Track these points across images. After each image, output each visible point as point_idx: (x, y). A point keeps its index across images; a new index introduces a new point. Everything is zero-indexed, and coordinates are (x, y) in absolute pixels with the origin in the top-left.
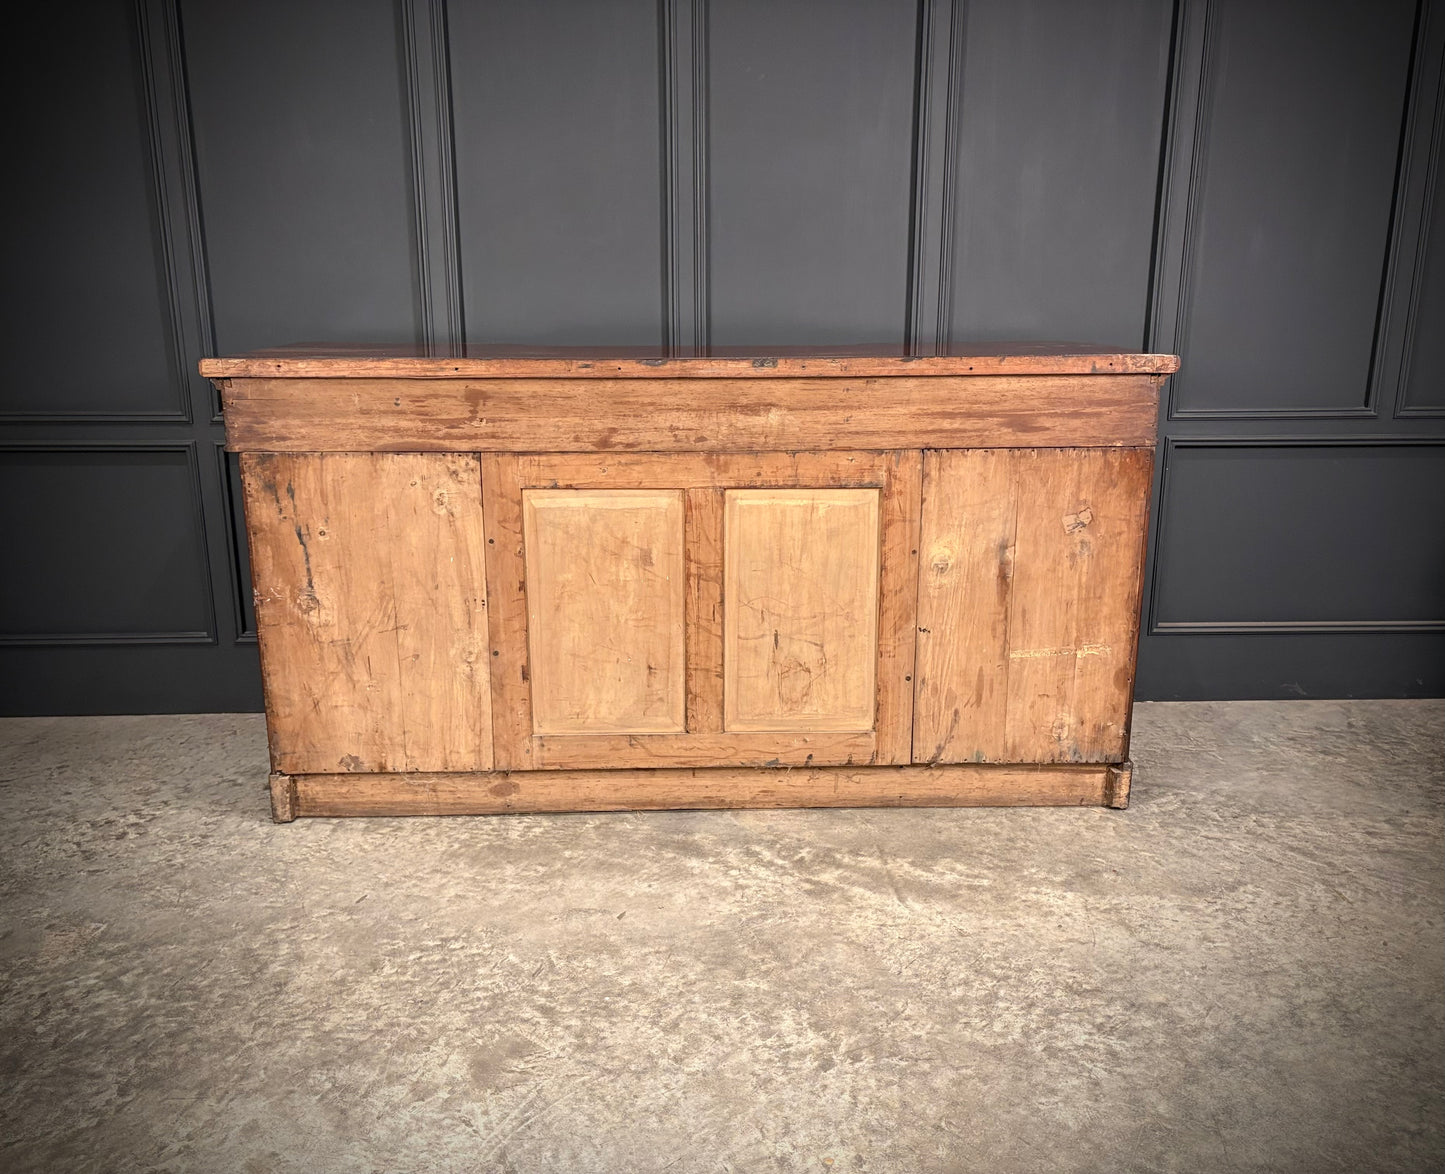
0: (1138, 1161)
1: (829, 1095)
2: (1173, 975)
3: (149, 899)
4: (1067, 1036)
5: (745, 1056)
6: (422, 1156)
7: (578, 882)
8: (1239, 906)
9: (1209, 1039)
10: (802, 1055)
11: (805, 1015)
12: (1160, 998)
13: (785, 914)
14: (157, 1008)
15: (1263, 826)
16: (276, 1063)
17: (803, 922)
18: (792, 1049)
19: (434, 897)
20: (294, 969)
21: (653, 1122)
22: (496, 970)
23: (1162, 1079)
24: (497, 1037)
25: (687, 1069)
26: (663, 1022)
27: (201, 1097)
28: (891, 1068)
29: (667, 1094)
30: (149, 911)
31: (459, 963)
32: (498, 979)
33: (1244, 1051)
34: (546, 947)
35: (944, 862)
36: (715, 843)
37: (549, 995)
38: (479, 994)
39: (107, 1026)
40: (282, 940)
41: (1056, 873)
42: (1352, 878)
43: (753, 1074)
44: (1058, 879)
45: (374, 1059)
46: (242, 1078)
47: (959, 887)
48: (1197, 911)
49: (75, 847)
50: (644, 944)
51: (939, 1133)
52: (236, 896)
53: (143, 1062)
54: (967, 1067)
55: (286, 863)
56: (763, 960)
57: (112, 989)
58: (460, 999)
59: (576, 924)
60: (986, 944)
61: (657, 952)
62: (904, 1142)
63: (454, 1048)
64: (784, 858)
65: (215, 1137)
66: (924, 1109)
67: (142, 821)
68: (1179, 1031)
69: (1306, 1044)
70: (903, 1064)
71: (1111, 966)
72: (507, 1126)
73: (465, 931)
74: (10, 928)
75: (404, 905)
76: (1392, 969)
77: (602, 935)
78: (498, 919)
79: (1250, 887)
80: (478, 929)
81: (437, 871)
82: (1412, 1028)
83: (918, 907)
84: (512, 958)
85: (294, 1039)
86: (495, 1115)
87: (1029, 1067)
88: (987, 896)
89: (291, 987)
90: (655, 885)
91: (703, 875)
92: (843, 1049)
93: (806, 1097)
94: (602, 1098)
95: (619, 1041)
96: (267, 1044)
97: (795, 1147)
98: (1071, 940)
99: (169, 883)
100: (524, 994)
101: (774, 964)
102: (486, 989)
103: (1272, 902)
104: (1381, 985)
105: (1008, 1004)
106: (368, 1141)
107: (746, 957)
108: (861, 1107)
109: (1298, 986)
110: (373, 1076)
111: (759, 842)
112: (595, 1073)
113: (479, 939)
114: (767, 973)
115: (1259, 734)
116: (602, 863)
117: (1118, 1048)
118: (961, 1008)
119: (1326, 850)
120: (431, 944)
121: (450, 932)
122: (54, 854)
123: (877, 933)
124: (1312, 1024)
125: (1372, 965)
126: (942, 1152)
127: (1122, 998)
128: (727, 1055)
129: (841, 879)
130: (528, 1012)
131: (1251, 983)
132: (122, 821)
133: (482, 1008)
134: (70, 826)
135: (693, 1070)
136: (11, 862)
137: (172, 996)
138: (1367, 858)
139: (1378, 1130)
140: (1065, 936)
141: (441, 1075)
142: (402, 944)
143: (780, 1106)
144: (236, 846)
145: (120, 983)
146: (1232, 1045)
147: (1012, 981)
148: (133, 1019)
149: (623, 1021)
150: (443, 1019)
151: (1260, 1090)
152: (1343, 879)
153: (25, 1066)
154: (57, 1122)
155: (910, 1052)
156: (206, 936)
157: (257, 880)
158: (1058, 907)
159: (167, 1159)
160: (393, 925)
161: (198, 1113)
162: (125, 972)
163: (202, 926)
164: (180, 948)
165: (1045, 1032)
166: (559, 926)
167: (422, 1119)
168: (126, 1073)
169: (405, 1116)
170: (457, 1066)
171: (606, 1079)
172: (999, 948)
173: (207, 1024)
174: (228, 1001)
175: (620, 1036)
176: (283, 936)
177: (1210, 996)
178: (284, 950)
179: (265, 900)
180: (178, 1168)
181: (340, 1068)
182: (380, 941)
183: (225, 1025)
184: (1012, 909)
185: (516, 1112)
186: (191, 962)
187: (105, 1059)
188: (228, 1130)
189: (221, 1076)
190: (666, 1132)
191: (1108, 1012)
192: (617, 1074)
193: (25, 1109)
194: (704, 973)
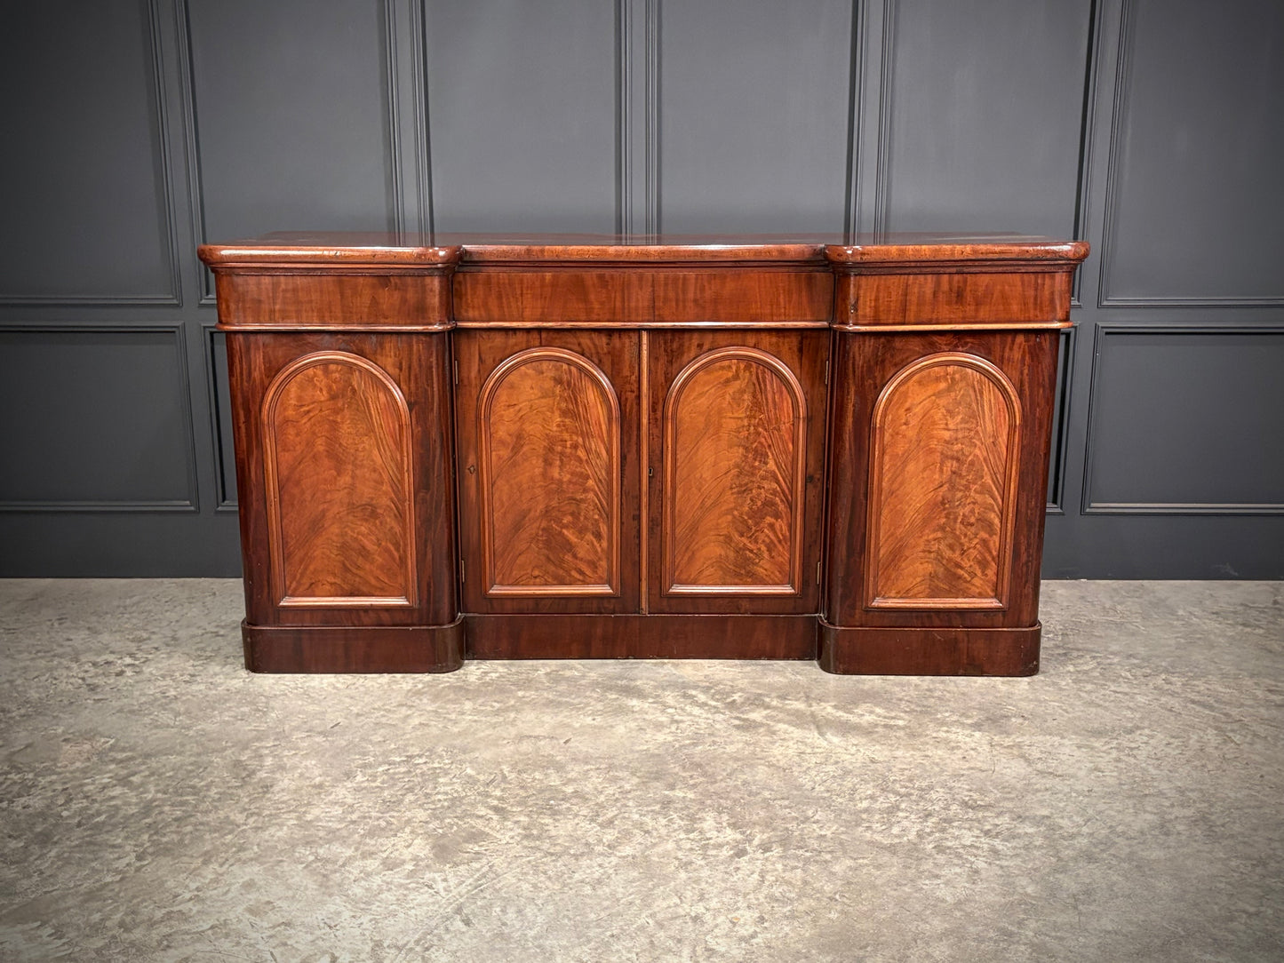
0: (1001, 925)
1: (740, 874)
2: (1060, 796)
3: (149, 721)
4: (957, 838)
5: (670, 846)
6: (391, 908)
7: (529, 716)
8: (1133, 745)
9: (1082, 842)
10: (720, 846)
11: (725, 817)
12: (1045, 812)
13: (714, 742)
14: (163, 800)
15: (1171, 683)
16: (267, 841)
17: (730, 749)
18: (712, 842)
19: (400, 725)
20: (278, 776)
21: (588, 890)
22: (455, 780)
23: (1035, 870)
24: (455, 828)
25: (618, 854)
26: (600, 820)
27: (205, 863)
28: (797, 858)
29: (602, 871)
30: (151, 729)
31: (423, 774)
32: (456, 787)
33: (1112, 851)
34: (499, 764)
35: (864, 706)
36: (656, 688)
37: (501, 799)
38: (440, 797)
39: (122, 813)
40: (267, 755)
41: (968, 717)
42: (1244, 726)
43: (676, 858)
44: (969, 721)
45: (350, 841)
46: (239, 851)
47: (876, 725)
48: (1092, 748)
49: (80, 681)
50: (587, 763)
51: (833, 903)
52: (224, 722)
53: (155, 837)
54: (863, 858)
56: (691, 777)
57: (125, 786)
59: (526, 746)
60: (894, 769)
61: (598, 769)
62: (801, 908)
63: (418, 835)
64: (718, 700)
65: (220, 890)
66: (822, 886)
67: (137, 662)
68: (1057, 836)
69: (1169, 847)
70: (808, 854)
71: (1006, 788)
72: (463, 889)
73: (427, 751)
74: (30, 741)
75: (374, 730)
76: (1264, 795)
77: (549, 755)
78: (457, 742)
79: (1147, 731)
80: (440, 749)
81: (403, 705)
82: (1270, 839)
83: (836, 740)
84: (469, 771)
85: (281, 825)
86: (453, 881)
87: (919, 859)
88: (899, 734)
89: (276, 789)
90: (599, 719)
91: (642, 711)
92: (756, 842)
93: (720, 876)
94: (545, 873)
95: (561, 832)
96: (257, 829)
97: (707, 910)
98: (972, 769)
99: (165, 710)
100: (479, 798)
101: (701, 779)
102: (446, 793)
103: (1164, 742)
104: (1249, 807)
105: (908, 814)
106: (347, 896)
107: (676, 774)
108: (767, 883)
109: (1172, 806)
110: (349, 852)
111: (696, 687)
112: (539, 855)
113: (441, 757)
114: (694, 786)
115: (1184, 609)
116: (552, 701)
117: (1000, 847)
118: (864, 816)
119: (1226, 703)
120: (398, 759)
121: (415, 751)
122: (62, 686)
123: (796, 759)
124: (1179, 834)
125: (1246, 792)
126: (833, 915)
127: (1011, 812)
128: (654, 845)
129: (768, 717)
130: (482, 811)
131: (1130, 803)
132: (119, 662)
133: (443, 807)
134: (74, 665)
135: (624, 854)
136: (25, 691)
137: (175, 792)
138: (1262, 710)
139: (1220, 910)
140: (968, 765)
141: (407, 854)
142: (372, 759)
143: (698, 881)
144: (222, 684)
145: (131, 782)
146: (1102, 847)
147: (913, 798)
148: (144, 808)
149: (565, 818)
150: (408, 814)
151: (1120, 879)
152: (1235, 726)
153: (55, 839)
154: (87, 878)
155: (816, 846)
156: (201, 749)
157: (242, 709)
158: (965, 743)
159: (181, 903)
160: (364, 745)
161: (204, 873)
162: (134, 774)
163: (196, 742)
164: (179, 758)
165: (937, 835)
166: (512, 748)
167: (391, 883)
168: (142, 845)
169: (377, 880)
170: (421, 848)
171: (549, 859)
172: (906, 772)
173: (207, 812)
174: (223, 797)
175: (562, 829)
176: (267, 752)
177: (1090, 811)
178: (269, 761)
179: (250, 725)
180: (191, 909)
181: (321, 846)
182: (353, 757)
183: (222, 814)
184: (923, 744)
185: (471, 880)
186: (190, 768)
187: (123, 834)
188: (230, 885)
189: (222, 849)
190: (598, 897)
191: (997, 821)
192: (558, 856)
193: (58, 868)
194: (638, 785)
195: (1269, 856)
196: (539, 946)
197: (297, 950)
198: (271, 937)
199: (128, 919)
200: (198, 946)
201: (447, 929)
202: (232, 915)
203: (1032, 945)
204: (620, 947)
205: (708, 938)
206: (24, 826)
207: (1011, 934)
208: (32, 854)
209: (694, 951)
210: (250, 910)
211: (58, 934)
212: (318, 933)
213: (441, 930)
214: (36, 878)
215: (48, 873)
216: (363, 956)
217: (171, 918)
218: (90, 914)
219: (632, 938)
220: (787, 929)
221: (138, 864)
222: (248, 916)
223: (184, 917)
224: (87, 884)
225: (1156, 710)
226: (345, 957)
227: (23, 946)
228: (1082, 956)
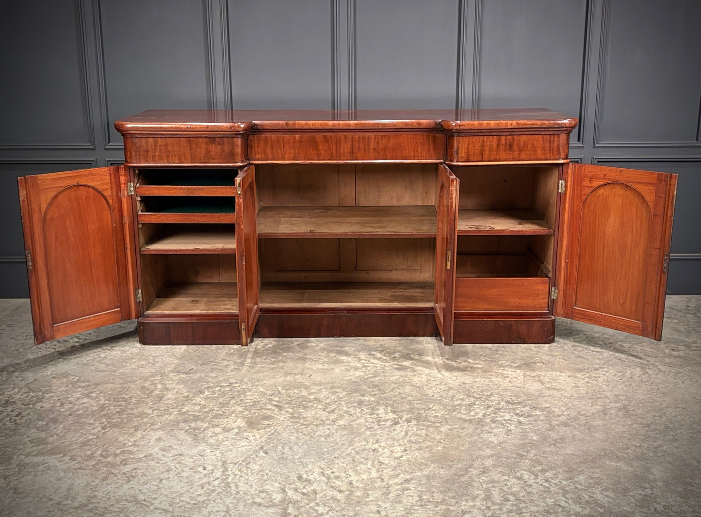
0: (519, 452)
1: (396, 432)
2: (556, 398)
3: (94, 369)
4: (502, 416)
6: (229, 447)
7: (289, 364)
8: (597, 376)
9: (564, 418)
10: (387, 420)
11: (389, 408)
12: (547, 405)
13: (385, 376)
14: (110, 404)
16: (165, 421)
17: (392, 379)
18: (382, 419)
19: (224, 369)
20: (165, 393)
21: (323, 439)
22: (254, 393)
23: (538, 430)
24: (257, 414)
25: (337, 424)
26: (328, 410)
27: (136, 430)
28: (423, 425)
29: (328, 431)
30: (95, 373)
31: (238, 391)
32: (256, 396)
33: (577, 422)
34: (276, 386)
35: (462, 358)
36: (355, 351)
37: (277, 401)
38: (248, 401)
39: (90, 410)
41: (514, 363)
42: (655, 366)
43: (365, 426)
44: (515, 365)
45: (205, 420)
46: (151, 425)
47: (467, 367)
48: (576, 377)
49: (53, 350)
50: (320, 385)
51: (440, 443)
52: (133, 368)
53: (110, 420)
54: (456, 425)
55: (153, 357)
56: (373, 391)
57: (88, 398)
58: (240, 402)
59: (288, 379)
60: (474, 387)
61: (326, 388)
62: (424, 445)
63: (239, 417)
64: (387, 356)
65: (146, 441)
66: (435, 436)
67: (81, 341)
68: (551, 416)
69: (605, 420)
70: (429, 424)
71: (529, 395)
72: (263, 440)
73: (239, 381)
74: (36, 378)
75: (211, 371)
77: (301, 382)
78: (254, 377)
80: (245, 380)
81: (224, 360)
83: (445, 374)
84: (261, 389)
85: (170, 414)
86: (258, 437)
87: (482, 425)
88: (479, 371)
89: (165, 398)
90: (326, 365)
91: (348, 362)
92: (403, 419)
93: (385, 432)
94: (302, 432)
95: (309, 415)
96: (159, 416)
97: (379, 446)
98: (514, 386)
99: (101, 363)
100: (267, 401)
101: (377, 392)
102: (251, 399)
103: (614, 374)
105: (479, 406)
106: (207, 443)
107: (365, 390)
108: (408, 436)
109: (611, 402)
110: (206, 425)
111: (376, 350)
112: (298, 425)
113: (246, 383)
114: (374, 395)
116: (301, 358)
117: (523, 420)
118: (457, 407)
119: (649, 356)
120: (225, 385)
121: (232, 381)
122: (44, 352)
123: (426, 383)
124: (611, 414)
125: (648, 396)
126: (439, 448)
127: (531, 405)
128: (354, 420)
129: (411, 364)
131: (590, 401)
132: (71, 340)
133: (250, 405)
134: (48, 343)
135: (340, 424)
136: (26, 355)
137: (115, 400)
140: (511, 385)
141: (234, 426)
142: (212, 385)
143: (375, 435)
144: (128, 350)
145: (91, 396)
146: (572, 420)
147: (482, 399)
148: (100, 407)
150: (233, 409)
151: (579, 433)
153: (60, 421)
154: (80, 437)
155: (433, 420)
156: (123, 382)
157: (141, 363)
158: (512, 375)
159: (127, 447)
160: (206, 378)
161: (136, 435)
162: (92, 393)
163: (120, 378)
164: (113, 385)
165: (493, 415)
166: (283, 379)
167: (228, 437)
168: (103, 423)
169: (221, 437)
170: (241, 422)
171: (304, 427)
172: (480, 388)
173: (132, 409)
174: (138, 402)
175: (309, 414)
176: (158, 382)
177: (570, 405)
178: (159, 386)
179: (146, 370)
180: (133, 450)
181: (192, 423)
182: (202, 384)
183: (140, 410)
184: (490, 375)
185: (266, 436)
186: (120, 390)
187: (93, 419)
188: (150, 439)
189: (144, 424)
190: (328, 442)
191: (523, 409)
192: (309, 425)
193: (65, 433)
194: (346, 395)
196: (301, 462)
197: (187, 465)
198: (173, 460)
199: (104, 453)
200: (140, 464)
201: (257, 456)
202: (153, 452)
203: (532, 460)
204: (339, 462)
205: (380, 458)
206: (43, 415)
207: (523, 456)
208: (51, 427)
209: (373, 463)
210: (161, 449)
211: (73, 459)
212: (196, 458)
213: (254, 456)
214: (56, 437)
215: (61, 435)
216: (218, 467)
217: (124, 453)
218: (86, 451)
219: (344, 458)
220: (417, 454)
221: (103, 431)
222: (161, 452)
223: (131, 453)
224: (81, 440)
225: (612, 360)
226: (210, 468)
227: (57, 464)
228: (555, 464)
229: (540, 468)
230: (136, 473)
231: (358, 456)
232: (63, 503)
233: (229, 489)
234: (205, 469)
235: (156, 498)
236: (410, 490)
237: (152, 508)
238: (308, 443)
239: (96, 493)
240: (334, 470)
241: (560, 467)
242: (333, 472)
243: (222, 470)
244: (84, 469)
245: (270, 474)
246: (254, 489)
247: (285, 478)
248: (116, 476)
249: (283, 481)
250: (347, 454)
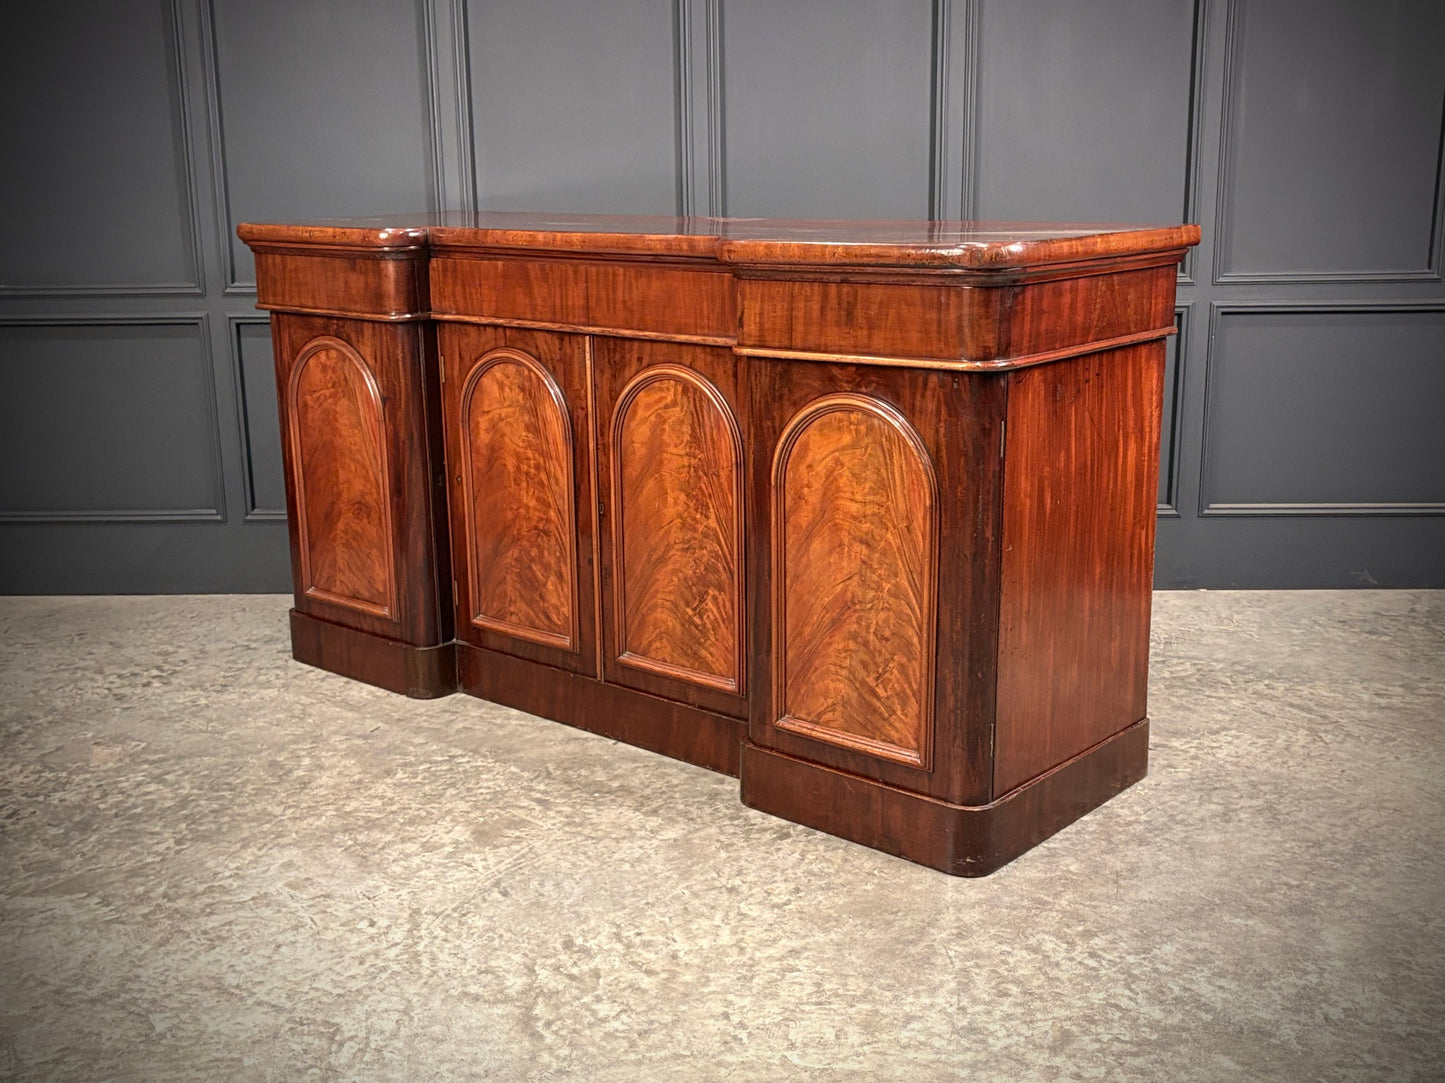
0: (1037, 895)
1: (781, 854)
3: (180, 726)
8: (1215, 745)
10: (765, 830)
14: (200, 795)
15: (1272, 689)
20: (316, 774)
21: (627, 867)
22: (498, 776)
24: (497, 817)
25: (660, 838)
27: (244, 847)
29: (643, 852)
30: (182, 734)
32: (499, 782)
33: (1167, 836)
34: (545, 762)
37: (545, 792)
38: (482, 791)
39: (158, 806)
40: (304, 756)
45: (389, 828)
46: (277, 838)
49: (105, 689)
50: (635, 761)
51: (871, 877)
52: (259, 727)
53: (192, 826)
57: (159, 783)
59: (575, 748)
61: (648, 767)
62: (838, 881)
63: (459, 823)
65: (259, 868)
66: (865, 864)
67: (164, 672)
72: (502, 867)
73: (471, 751)
74: (59, 744)
75: (415, 734)
77: (598, 754)
78: (503, 743)
79: (1233, 732)
80: (484, 750)
81: (446, 711)
84: (513, 769)
85: (319, 816)
86: (492, 861)
89: (313, 785)
93: (762, 856)
94: (585, 853)
95: (605, 820)
96: (295, 818)
97: (746, 883)
99: (196, 715)
100: (522, 792)
102: (489, 788)
103: (1249, 741)
104: (1321, 798)
106: (386, 873)
108: (809, 862)
109: (1241, 797)
110: (389, 838)
112: (579, 839)
113: (485, 756)
115: (1310, 618)
119: (1326, 706)
120: (440, 759)
121: (458, 752)
122: (87, 694)
124: (1240, 820)
125: (1321, 785)
126: (869, 887)
128: (697, 830)
130: (525, 803)
131: (1197, 795)
132: (145, 672)
133: (484, 799)
134: (97, 675)
135: (667, 838)
136: (49, 699)
137: (211, 788)
138: (1361, 712)
141: (447, 839)
142: (413, 759)
143: (737, 860)
145: (166, 780)
148: (180, 801)
149: (610, 809)
150: (449, 806)
151: (1168, 858)
152: (1330, 727)
153: (95, 827)
154: (128, 859)
156: (235, 752)
157: (277, 716)
159: (221, 880)
160: (404, 746)
161: (243, 855)
162: (168, 773)
163: (230, 745)
164: (213, 759)
166: (561, 748)
167: (430, 862)
168: (180, 832)
169: (416, 861)
170: (461, 833)
171: (590, 842)
173: (244, 805)
174: (258, 792)
175: (605, 817)
176: (304, 753)
178: (306, 761)
179: (285, 730)
180: (231, 885)
181: (361, 833)
182: (392, 757)
183: (259, 807)
185: (510, 860)
186: (224, 768)
187: (161, 823)
188: (270, 865)
189: (261, 835)
190: (637, 873)
192: (601, 840)
193: (99, 850)
194: (686, 780)
195: (1328, 840)
196: (574, 912)
197: (337, 916)
198: (311, 906)
199: (171, 892)
200: (240, 913)
201: (484, 900)
202: (272, 890)
203: (1064, 912)
204: (654, 913)
205: (742, 905)
206: (62, 816)
207: (1045, 903)
208: (73, 839)
209: (727, 915)
210: (289, 885)
211: (105, 901)
212: (357, 903)
213: (479, 900)
214: (78, 858)
215: (90, 854)
216: (400, 921)
217: (212, 892)
218: (135, 887)
219: (667, 906)
220: (821, 898)
221: (178, 848)
222: (287, 889)
223: (225, 890)
224: (129, 864)
225: (1249, 713)
226: (383, 922)
227: (72, 912)
228: (1112, 920)
229: (1080, 929)
230: (230, 930)
231: (696, 902)
232: (68, 990)
233: (415, 966)
234: (372, 924)
235: (261, 983)
236: (799, 970)
237: (250, 1002)
238: (595, 874)
239: (140, 971)
240: (643, 930)
241: (1123, 927)
242: (638, 934)
243: (407, 927)
244: (123, 923)
245: (507, 936)
246: (468, 967)
247: (538, 946)
248: (188, 937)
249: (532, 951)
250: (673, 897)
